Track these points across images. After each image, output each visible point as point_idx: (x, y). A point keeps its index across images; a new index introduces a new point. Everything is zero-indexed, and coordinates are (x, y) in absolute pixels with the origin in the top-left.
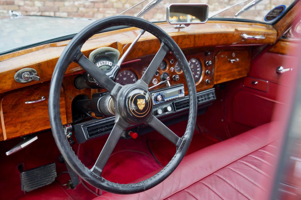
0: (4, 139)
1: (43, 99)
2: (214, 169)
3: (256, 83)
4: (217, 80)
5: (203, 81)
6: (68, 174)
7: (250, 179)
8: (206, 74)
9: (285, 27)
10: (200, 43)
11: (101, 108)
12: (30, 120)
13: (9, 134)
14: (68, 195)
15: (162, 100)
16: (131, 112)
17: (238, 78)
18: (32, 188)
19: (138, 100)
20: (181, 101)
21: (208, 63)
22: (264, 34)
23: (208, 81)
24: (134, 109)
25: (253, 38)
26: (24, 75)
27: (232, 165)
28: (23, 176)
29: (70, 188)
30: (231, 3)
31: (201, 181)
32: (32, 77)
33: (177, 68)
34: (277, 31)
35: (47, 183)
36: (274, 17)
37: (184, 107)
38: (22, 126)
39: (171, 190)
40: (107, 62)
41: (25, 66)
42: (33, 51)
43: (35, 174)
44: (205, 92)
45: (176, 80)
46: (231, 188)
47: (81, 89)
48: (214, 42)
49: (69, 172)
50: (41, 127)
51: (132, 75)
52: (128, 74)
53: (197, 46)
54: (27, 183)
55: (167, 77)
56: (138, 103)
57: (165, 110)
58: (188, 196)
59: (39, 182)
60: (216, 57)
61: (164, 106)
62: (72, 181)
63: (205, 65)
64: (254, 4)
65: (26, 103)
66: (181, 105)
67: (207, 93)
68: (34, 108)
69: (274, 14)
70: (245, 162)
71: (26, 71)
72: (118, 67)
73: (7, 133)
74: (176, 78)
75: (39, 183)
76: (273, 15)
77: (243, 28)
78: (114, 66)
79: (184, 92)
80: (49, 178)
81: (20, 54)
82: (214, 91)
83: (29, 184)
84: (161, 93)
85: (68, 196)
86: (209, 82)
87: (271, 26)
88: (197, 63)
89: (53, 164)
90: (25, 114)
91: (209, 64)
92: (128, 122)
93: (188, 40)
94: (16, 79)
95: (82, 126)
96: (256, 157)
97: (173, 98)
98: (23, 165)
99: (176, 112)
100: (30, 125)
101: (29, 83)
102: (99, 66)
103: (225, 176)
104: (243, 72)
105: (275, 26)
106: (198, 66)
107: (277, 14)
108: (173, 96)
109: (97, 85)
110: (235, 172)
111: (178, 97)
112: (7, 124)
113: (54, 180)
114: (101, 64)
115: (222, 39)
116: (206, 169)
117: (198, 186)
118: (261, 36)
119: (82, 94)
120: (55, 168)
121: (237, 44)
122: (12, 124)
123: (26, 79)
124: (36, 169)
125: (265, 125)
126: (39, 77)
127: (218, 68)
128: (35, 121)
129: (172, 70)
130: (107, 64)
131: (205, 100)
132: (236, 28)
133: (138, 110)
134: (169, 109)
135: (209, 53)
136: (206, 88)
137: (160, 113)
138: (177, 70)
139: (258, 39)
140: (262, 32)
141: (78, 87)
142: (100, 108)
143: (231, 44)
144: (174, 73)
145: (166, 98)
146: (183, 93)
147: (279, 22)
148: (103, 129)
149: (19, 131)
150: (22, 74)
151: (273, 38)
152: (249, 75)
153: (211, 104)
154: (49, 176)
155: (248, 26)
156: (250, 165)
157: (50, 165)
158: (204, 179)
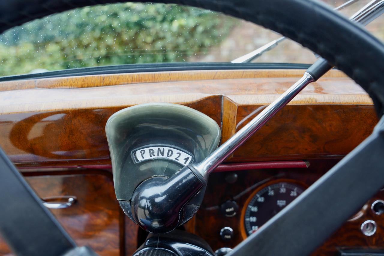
40: (175, 151)
52: (292, 192)
78: (185, 169)
102: (140, 159)
114: (152, 153)
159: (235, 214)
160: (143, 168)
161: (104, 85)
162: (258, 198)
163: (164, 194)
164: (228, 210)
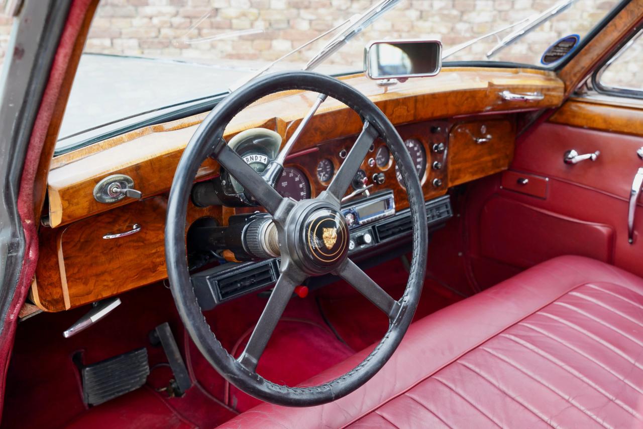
0: (65, 307)
1: (136, 229)
2: (458, 353)
3: (526, 181)
4: (452, 180)
5: (428, 182)
6: (169, 368)
7: (525, 370)
8: (433, 169)
9: (578, 75)
10: (426, 112)
11: (250, 244)
12: (113, 271)
13: (75, 298)
14: (172, 410)
15: (354, 223)
16: (311, 251)
17: (492, 173)
18: (103, 397)
19: (325, 229)
20: (388, 222)
21: (437, 148)
22: (541, 90)
23: (437, 182)
24: (317, 246)
25: (521, 99)
26: (110, 188)
27: (489, 344)
28: (87, 375)
29: (174, 395)
30: (465, 17)
31: (434, 377)
32: (126, 191)
33: (379, 159)
34: (565, 84)
35: (131, 388)
36: (558, 57)
37: (393, 234)
38: (98, 281)
39: (381, 396)
40: (259, 156)
41: (112, 171)
42: (124, 142)
43: (109, 371)
44: (432, 204)
45: (380, 183)
46: (492, 388)
47: (204, 206)
48: (451, 110)
49: (171, 365)
50: (132, 281)
51: (297, 177)
52: (290, 174)
53: (419, 118)
54: (95, 389)
55: (363, 178)
56: (324, 236)
57: (360, 241)
58: (413, 405)
59: (117, 386)
60: (450, 135)
61: (359, 234)
62: (178, 381)
63: (432, 151)
64: (523, 34)
65: (105, 237)
66: (387, 230)
67: (436, 204)
68: (120, 245)
69: (559, 51)
70: (513, 338)
71: (115, 181)
72: (279, 167)
73: (71, 297)
74: (380, 179)
75: (117, 388)
76: (557, 52)
77: (502, 78)
78: (272, 164)
79: (394, 206)
80: (137, 377)
81: (102, 147)
82: (448, 200)
83: (98, 390)
84: (352, 209)
85: (171, 412)
86: (440, 184)
87: (552, 74)
88: (416, 149)
89: (142, 351)
90: (103, 259)
91: (439, 149)
92: (304, 271)
93: (404, 107)
94: (97, 197)
95: (208, 277)
96: (533, 327)
97: (374, 217)
98: (82, 354)
99: (379, 243)
100: (112, 279)
101: (119, 203)
103: (478, 365)
104: (502, 162)
105: (559, 72)
106: (418, 154)
107: (564, 50)
108: (375, 215)
109: (241, 200)
110: (496, 357)
111: (384, 216)
112: (72, 279)
113: (144, 380)
114: (248, 160)
115: (466, 102)
116: (443, 354)
117: (429, 386)
118: (535, 93)
119: (205, 216)
120: (146, 358)
121: (493, 110)
122: (79, 279)
123: (115, 196)
124: (111, 362)
125: (546, 263)
126: (139, 192)
127: (454, 157)
128: (122, 271)
129: (371, 164)
130: (258, 160)
131: (433, 219)
132: (490, 81)
133: (324, 248)
134: (368, 238)
135: (439, 129)
136: (434, 195)
137: (351, 248)
138: (380, 163)
139: (531, 101)
140: (537, 86)
141: (198, 204)
142: (248, 243)
143: (482, 112)
144: (375, 169)
145: (362, 219)
146: (392, 208)
147: (568, 66)
148: (247, 283)
149: (92, 292)
150: (107, 186)
151: (558, 96)
152: (511, 168)
153: (444, 225)
154: (136, 373)
155: (510, 75)
156: (522, 342)
157: (136, 353)
158: (440, 372)
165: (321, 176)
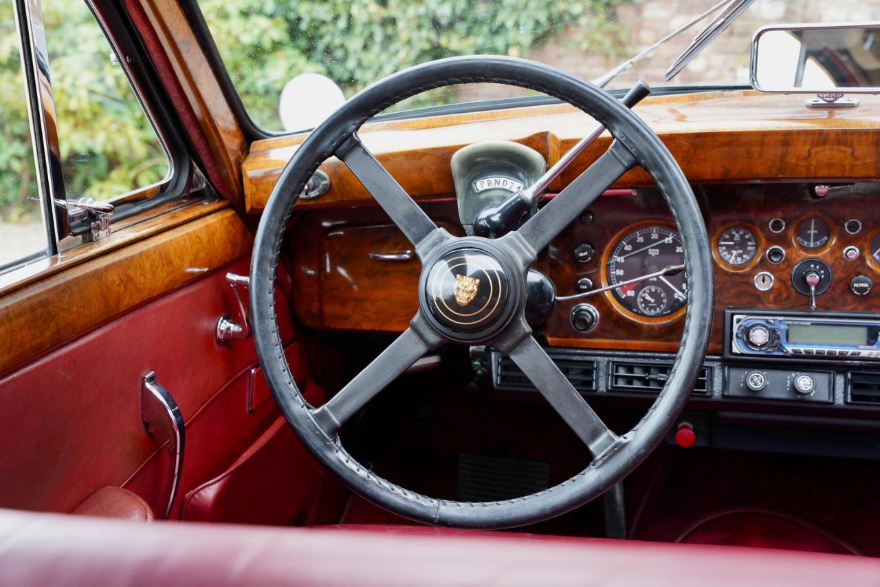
13: (330, 318)
15: (771, 345)
16: (433, 302)
24: (441, 296)
38: (357, 307)
40: (509, 181)
45: (855, 292)
52: (667, 239)
74: (856, 285)
89: (541, 464)
90: (366, 282)
102: (480, 189)
114: (489, 183)
122: (336, 297)
130: (507, 187)
133: (452, 302)
137: (756, 384)
144: (860, 267)
145: (792, 344)
149: (349, 317)
157: (531, 463)
159: (589, 259)
160: (483, 196)
161: (446, 126)
162: (624, 246)
163: (499, 212)
164: (581, 255)
165: (732, 254)
